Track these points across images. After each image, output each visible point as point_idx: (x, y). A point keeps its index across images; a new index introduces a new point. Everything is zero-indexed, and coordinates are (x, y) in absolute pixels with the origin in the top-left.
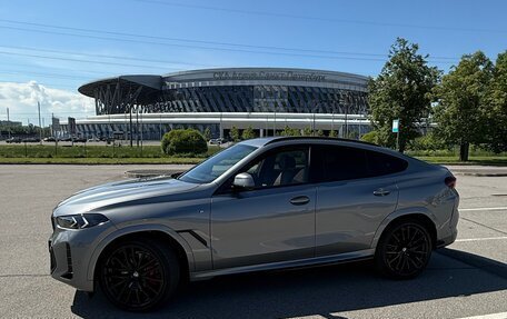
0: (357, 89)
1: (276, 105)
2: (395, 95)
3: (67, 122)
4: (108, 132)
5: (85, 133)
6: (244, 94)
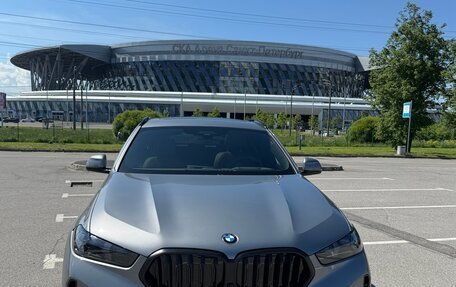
0: (340, 67)
1: (245, 84)
4: (45, 112)
5: (17, 111)
6: (208, 71)
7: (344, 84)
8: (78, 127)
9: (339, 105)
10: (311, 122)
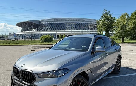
0: (94, 23)
3: (13, 34)
4: (25, 37)
5: (18, 37)
6: (63, 25)
7: (96, 27)
8: (32, 40)
9: (94, 32)
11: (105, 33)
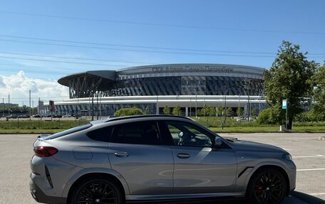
0: (257, 77)
2: (283, 81)
3: (48, 103)
4: (77, 111)
5: (61, 111)
6: (174, 82)
7: (261, 87)
8: (95, 119)
9: (257, 101)
10: (238, 112)
11: (288, 105)
